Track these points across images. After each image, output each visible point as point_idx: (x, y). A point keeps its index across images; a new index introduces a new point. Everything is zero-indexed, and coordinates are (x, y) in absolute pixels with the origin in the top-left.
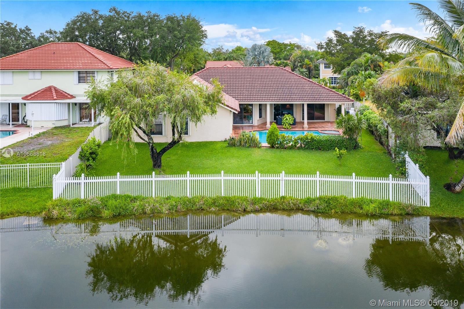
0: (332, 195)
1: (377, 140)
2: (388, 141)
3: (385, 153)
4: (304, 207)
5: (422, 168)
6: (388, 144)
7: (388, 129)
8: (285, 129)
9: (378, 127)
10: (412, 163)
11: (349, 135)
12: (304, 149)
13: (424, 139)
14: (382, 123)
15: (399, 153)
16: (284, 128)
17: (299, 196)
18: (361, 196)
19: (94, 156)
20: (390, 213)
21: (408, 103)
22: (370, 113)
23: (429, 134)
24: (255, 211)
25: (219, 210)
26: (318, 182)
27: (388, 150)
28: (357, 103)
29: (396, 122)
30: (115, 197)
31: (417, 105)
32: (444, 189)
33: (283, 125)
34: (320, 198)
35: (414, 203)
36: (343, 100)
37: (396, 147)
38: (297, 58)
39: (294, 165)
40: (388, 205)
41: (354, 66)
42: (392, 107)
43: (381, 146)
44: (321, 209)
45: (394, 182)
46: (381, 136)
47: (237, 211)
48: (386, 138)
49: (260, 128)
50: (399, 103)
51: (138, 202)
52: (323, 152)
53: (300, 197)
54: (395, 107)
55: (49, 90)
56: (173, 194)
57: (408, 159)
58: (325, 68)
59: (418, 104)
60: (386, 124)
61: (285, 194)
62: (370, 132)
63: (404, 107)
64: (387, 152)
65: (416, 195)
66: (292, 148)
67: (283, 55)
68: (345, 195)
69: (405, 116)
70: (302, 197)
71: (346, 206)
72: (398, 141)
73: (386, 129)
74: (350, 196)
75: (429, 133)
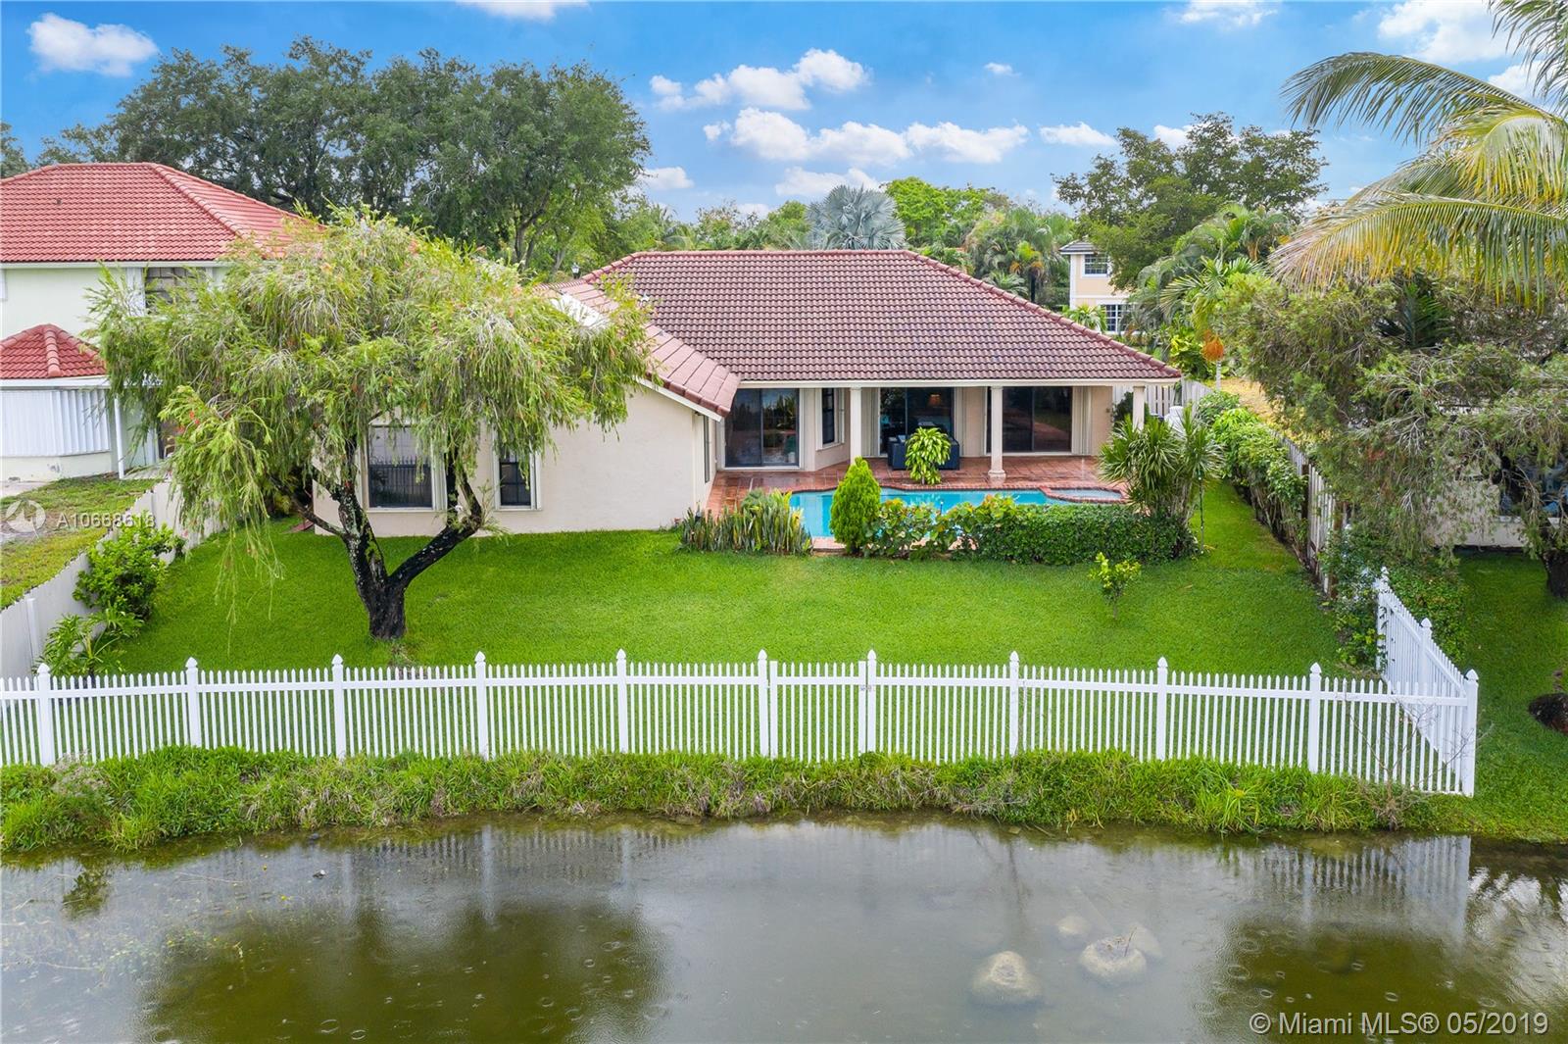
0: (1070, 747)
1: (1264, 522)
2: (1307, 528)
3: (1292, 572)
4: (952, 799)
5: (1442, 636)
6: (1306, 540)
7: (1307, 478)
8: (919, 482)
9: (1269, 472)
10: (1405, 616)
11: (1155, 504)
12: (978, 560)
13: (1459, 515)
14: (1287, 457)
15: (1350, 575)
16: (913, 481)
17: (934, 752)
18: (1192, 754)
19: (135, 589)
20: (1307, 822)
21: (1397, 365)
22: (1239, 421)
23: (1479, 495)
24: (750, 816)
25: (603, 813)
26: (1014, 698)
27: (1307, 562)
28: (1194, 387)
29: (1346, 447)
30: (177, 758)
31: (1433, 375)
32: (1531, 721)
33: (911, 469)
34: (1019, 765)
35: (1408, 780)
36: (1140, 374)
37: (1341, 548)
38: (989, 238)
39: (931, 624)
40: (1301, 789)
41: (1186, 250)
42: (1330, 388)
43: (1281, 547)
44: (1024, 808)
45: (1327, 695)
46: (1279, 508)
47: (677, 814)
48: (1300, 515)
49: (822, 481)
50: (1360, 366)
51: (272, 778)
52: (1048, 571)
53: (942, 757)
54: (1340, 383)
55: (35, 339)
56: (421, 747)
57: (1387, 598)
58: (1087, 272)
59: (1437, 370)
60: (1300, 460)
61: (878, 741)
62: (1239, 494)
63: (1378, 386)
64: (1301, 568)
65: (1418, 748)
66: (926, 555)
67: (944, 231)
68: (1124, 749)
69: (1383, 423)
70: (950, 757)
71: (1128, 794)
72: (1347, 527)
73: (1301, 477)
74: (1145, 754)
75: (1479, 489)
